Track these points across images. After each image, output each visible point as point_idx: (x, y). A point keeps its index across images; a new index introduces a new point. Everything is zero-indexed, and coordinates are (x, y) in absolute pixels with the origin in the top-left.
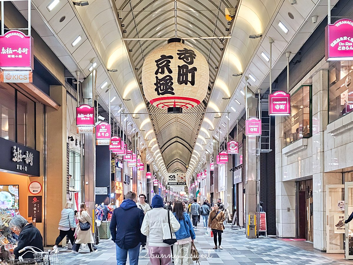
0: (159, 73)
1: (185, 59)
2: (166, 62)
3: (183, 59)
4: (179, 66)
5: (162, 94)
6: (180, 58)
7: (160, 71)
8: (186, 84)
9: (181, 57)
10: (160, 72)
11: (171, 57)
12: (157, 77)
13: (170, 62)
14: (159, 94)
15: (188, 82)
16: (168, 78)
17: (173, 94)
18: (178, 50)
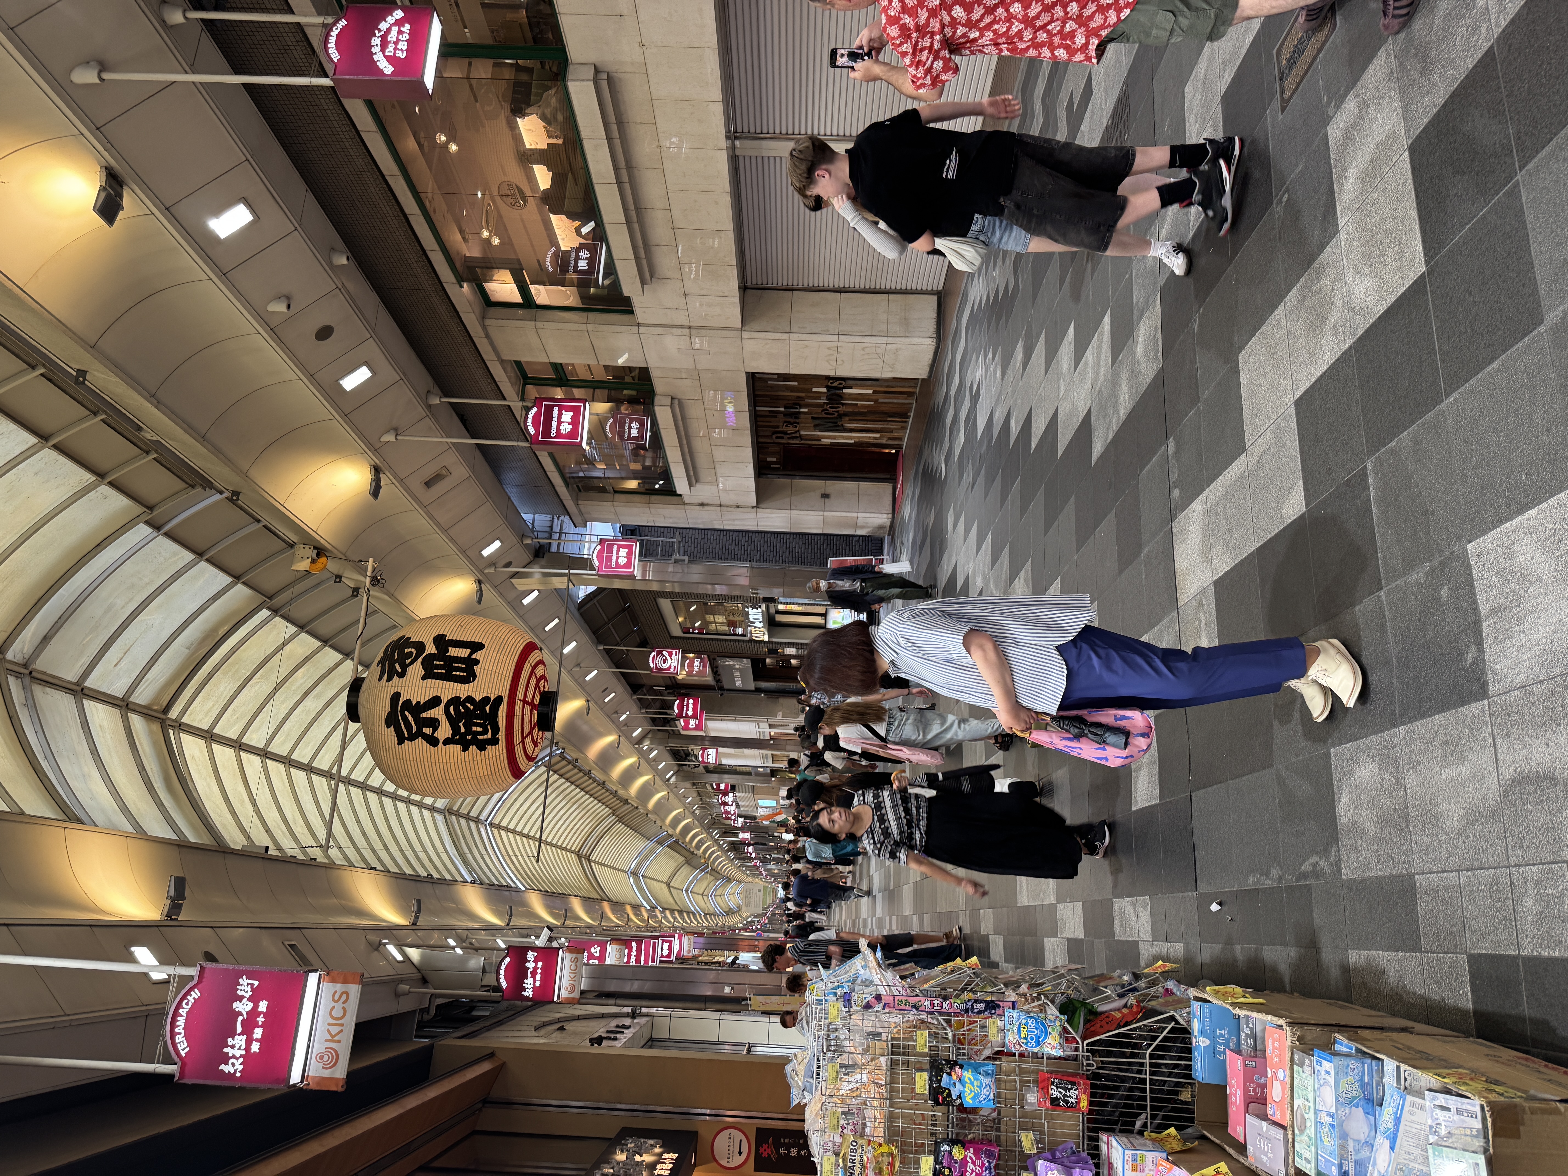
0: (435, 735)
1: (408, 661)
2: (407, 713)
3: (404, 668)
4: (424, 678)
5: (496, 730)
6: (402, 675)
7: (427, 731)
8: (477, 662)
9: (400, 670)
10: (434, 732)
11: (396, 696)
12: (447, 742)
13: (408, 701)
14: (494, 741)
15: (474, 656)
16: (452, 709)
17: (499, 699)
18: (380, 679)
